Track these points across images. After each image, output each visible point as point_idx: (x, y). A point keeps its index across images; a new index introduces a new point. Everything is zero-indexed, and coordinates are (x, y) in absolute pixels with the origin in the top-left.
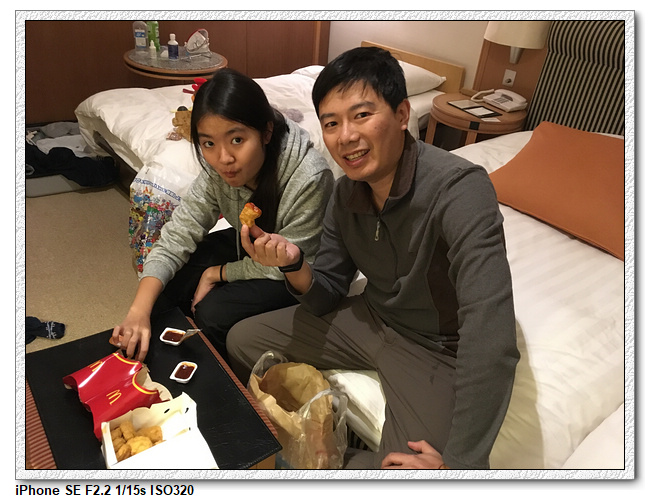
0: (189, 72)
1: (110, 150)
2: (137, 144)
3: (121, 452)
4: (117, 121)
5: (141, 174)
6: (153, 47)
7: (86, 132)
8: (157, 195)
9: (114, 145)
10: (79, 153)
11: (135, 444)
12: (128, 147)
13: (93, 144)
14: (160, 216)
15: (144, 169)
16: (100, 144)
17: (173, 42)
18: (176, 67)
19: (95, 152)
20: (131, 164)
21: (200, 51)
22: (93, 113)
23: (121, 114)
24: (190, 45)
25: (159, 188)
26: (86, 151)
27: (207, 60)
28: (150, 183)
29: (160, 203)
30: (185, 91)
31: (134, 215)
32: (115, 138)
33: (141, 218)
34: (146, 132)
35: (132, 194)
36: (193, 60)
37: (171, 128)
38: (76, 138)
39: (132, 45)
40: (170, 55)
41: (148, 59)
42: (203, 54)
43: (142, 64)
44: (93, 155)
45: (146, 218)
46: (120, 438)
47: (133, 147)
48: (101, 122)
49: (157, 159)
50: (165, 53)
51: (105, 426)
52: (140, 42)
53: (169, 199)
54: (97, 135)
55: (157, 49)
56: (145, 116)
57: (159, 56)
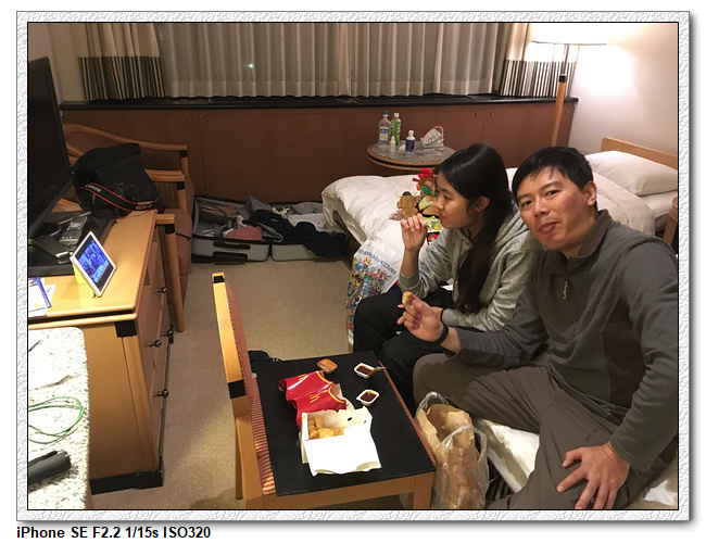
0: (421, 164)
1: (344, 227)
2: (366, 222)
3: (312, 435)
4: (353, 202)
5: (364, 246)
6: (393, 142)
7: (328, 211)
8: (375, 265)
9: (347, 222)
10: (319, 227)
11: (322, 432)
12: (357, 224)
13: (331, 221)
14: (374, 283)
15: (367, 242)
16: (337, 222)
17: (411, 138)
18: (411, 159)
19: (333, 228)
20: (358, 239)
21: (434, 145)
22: (335, 195)
23: (357, 197)
24: (425, 140)
25: (377, 259)
26: (325, 227)
27: (440, 154)
28: (370, 254)
29: (376, 272)
30: (414, 180)
31: (353, 280)
32: (349, 216)
33: (358, 284)
34: (375, 212)
35: (355, 263)
36: (427, 153)
37: (395, 210)
38: (319, 215)
39: (376, 140)
40: (407, 149)
41: (388, 152)
42: (436, 148)
43: (382, 156)
44: (329, 231)
45: (362, 285)
46: (313, 425)
47: (362, 224)
48: (340, 202)
49: (378, 234)
50: (403, 147)
51: (305, 416)
52: (383, 137)
53: (383, 269)
54: (335, 214)
55: (397, 144)
56: (377, 199)
57: (397, 149)
